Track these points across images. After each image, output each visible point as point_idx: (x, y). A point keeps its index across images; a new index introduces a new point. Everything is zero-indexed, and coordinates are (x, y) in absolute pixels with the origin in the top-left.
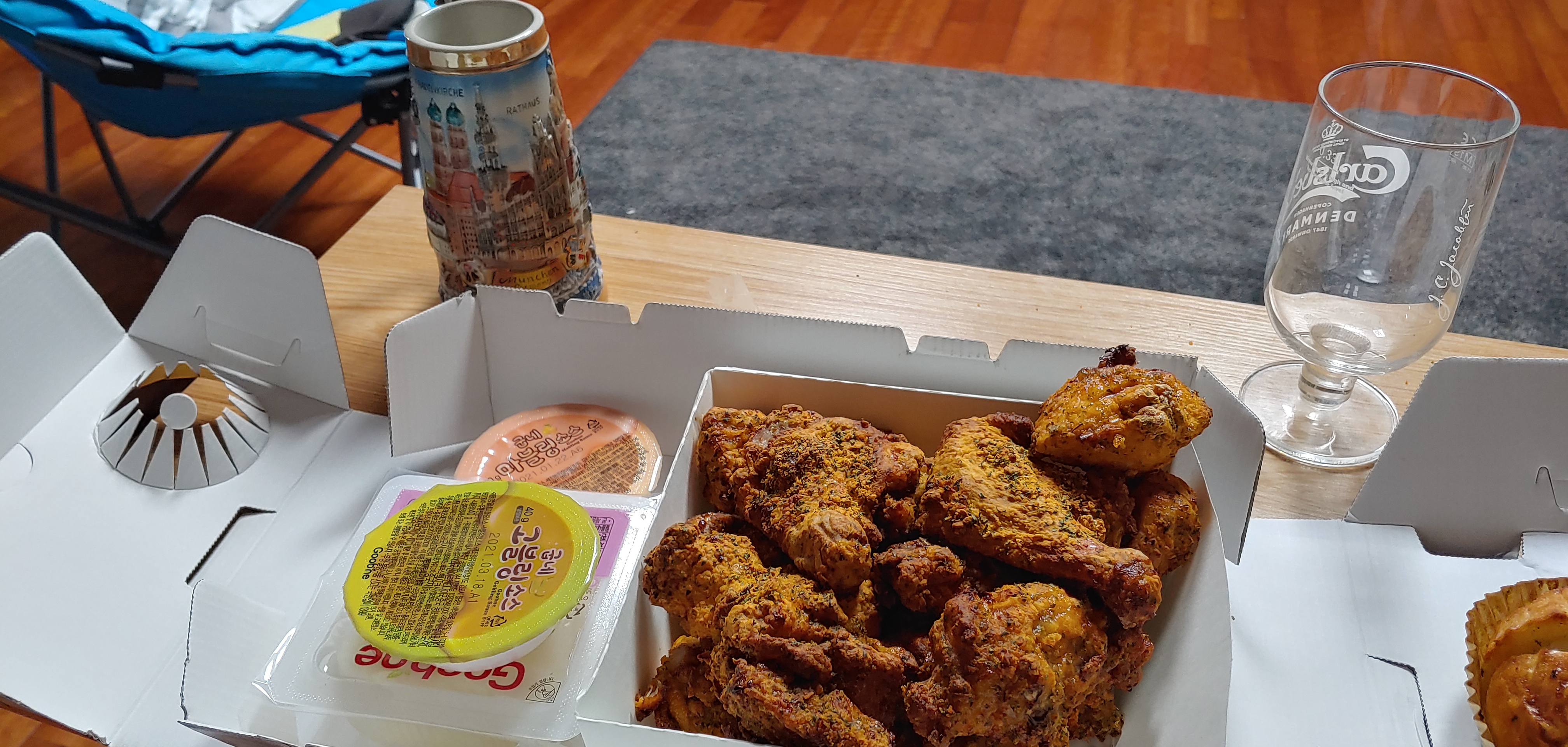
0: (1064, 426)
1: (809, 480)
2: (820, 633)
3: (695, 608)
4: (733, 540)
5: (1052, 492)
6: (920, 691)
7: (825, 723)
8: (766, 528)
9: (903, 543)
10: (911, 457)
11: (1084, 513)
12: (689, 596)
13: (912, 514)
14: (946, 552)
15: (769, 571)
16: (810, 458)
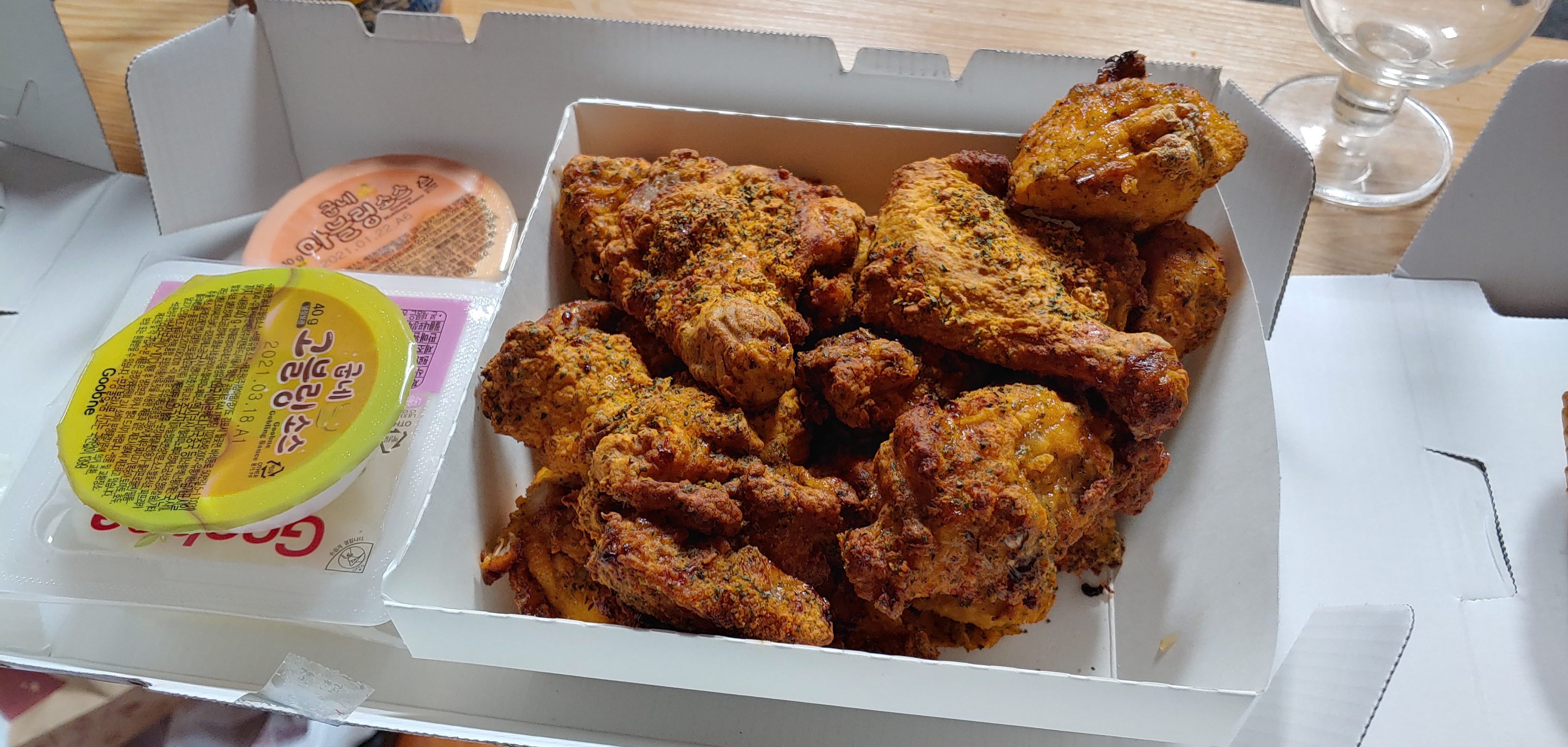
0: (1054, 166)
1: (708, 256)
2: (725, 469)
3: (555, 438)
4: (605, 342)
5: (1036, 257)
6: (863, 541)
7: (732, 596)
8: (650, 323)
9: (837, 336)
10: (848, 218)
11: (1079, 285)
12: (545, 420)
13: (850, 298)
14: (894, 347)
15: (654, 382)
16: (708, 224)
